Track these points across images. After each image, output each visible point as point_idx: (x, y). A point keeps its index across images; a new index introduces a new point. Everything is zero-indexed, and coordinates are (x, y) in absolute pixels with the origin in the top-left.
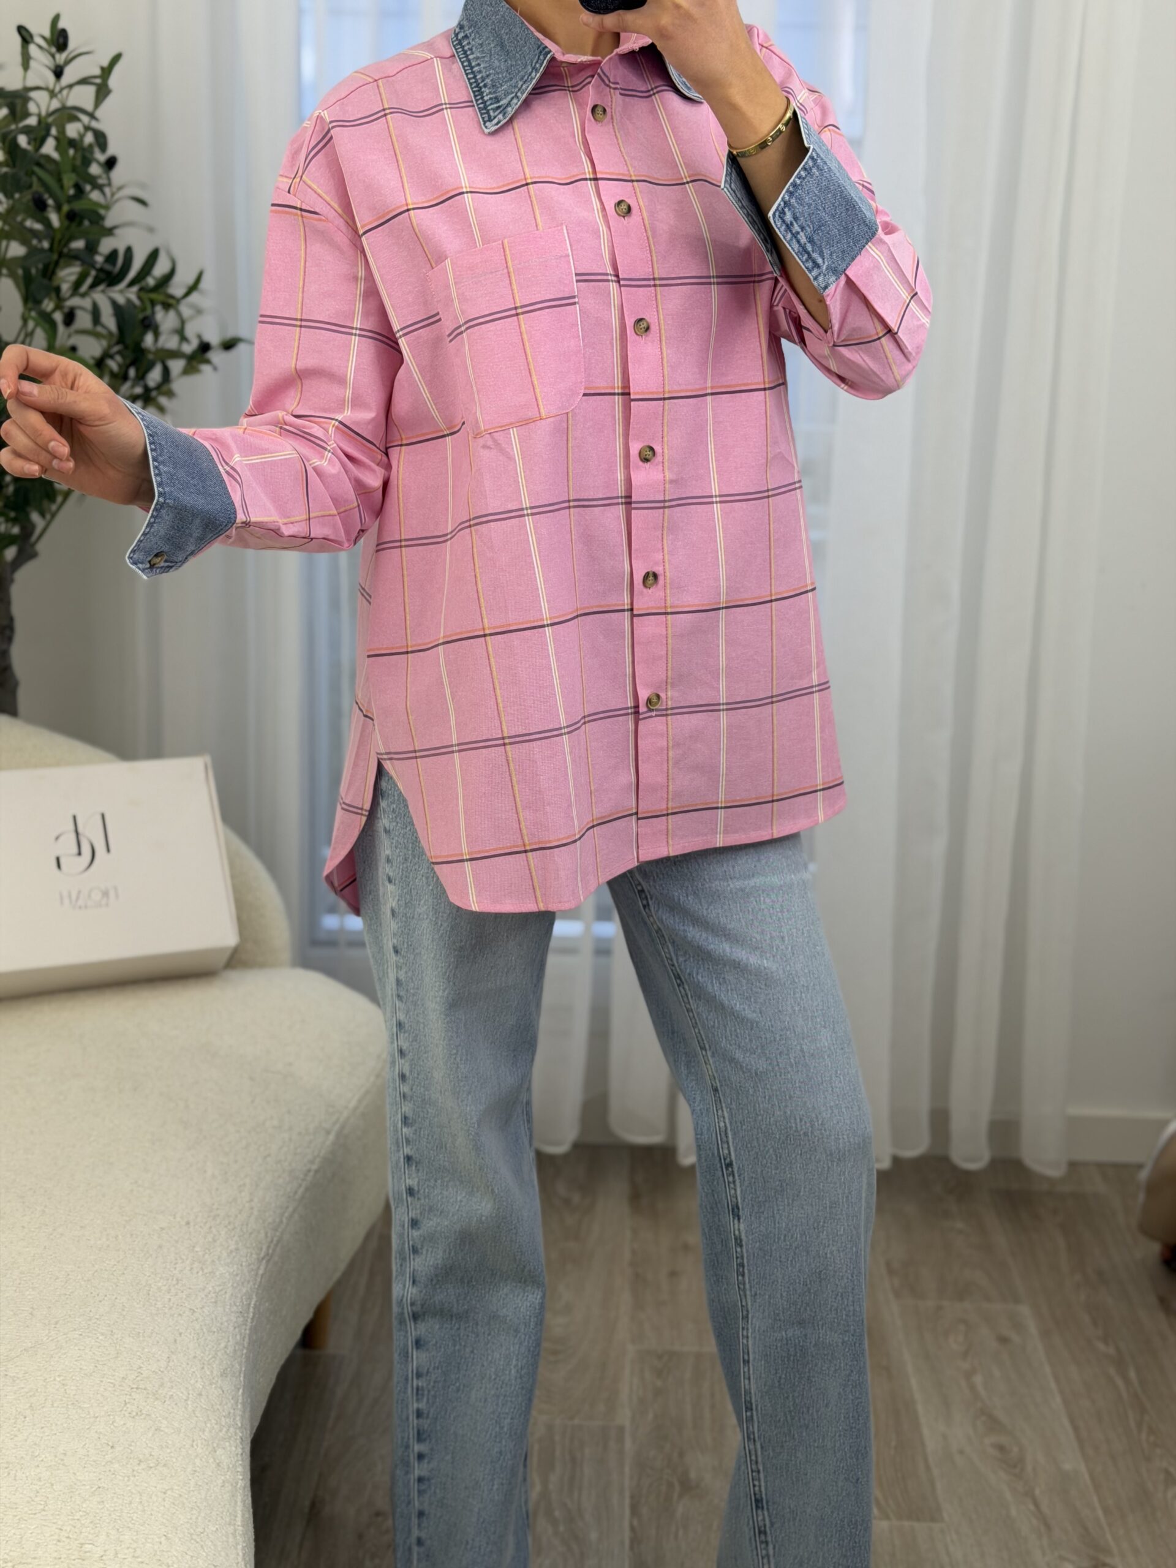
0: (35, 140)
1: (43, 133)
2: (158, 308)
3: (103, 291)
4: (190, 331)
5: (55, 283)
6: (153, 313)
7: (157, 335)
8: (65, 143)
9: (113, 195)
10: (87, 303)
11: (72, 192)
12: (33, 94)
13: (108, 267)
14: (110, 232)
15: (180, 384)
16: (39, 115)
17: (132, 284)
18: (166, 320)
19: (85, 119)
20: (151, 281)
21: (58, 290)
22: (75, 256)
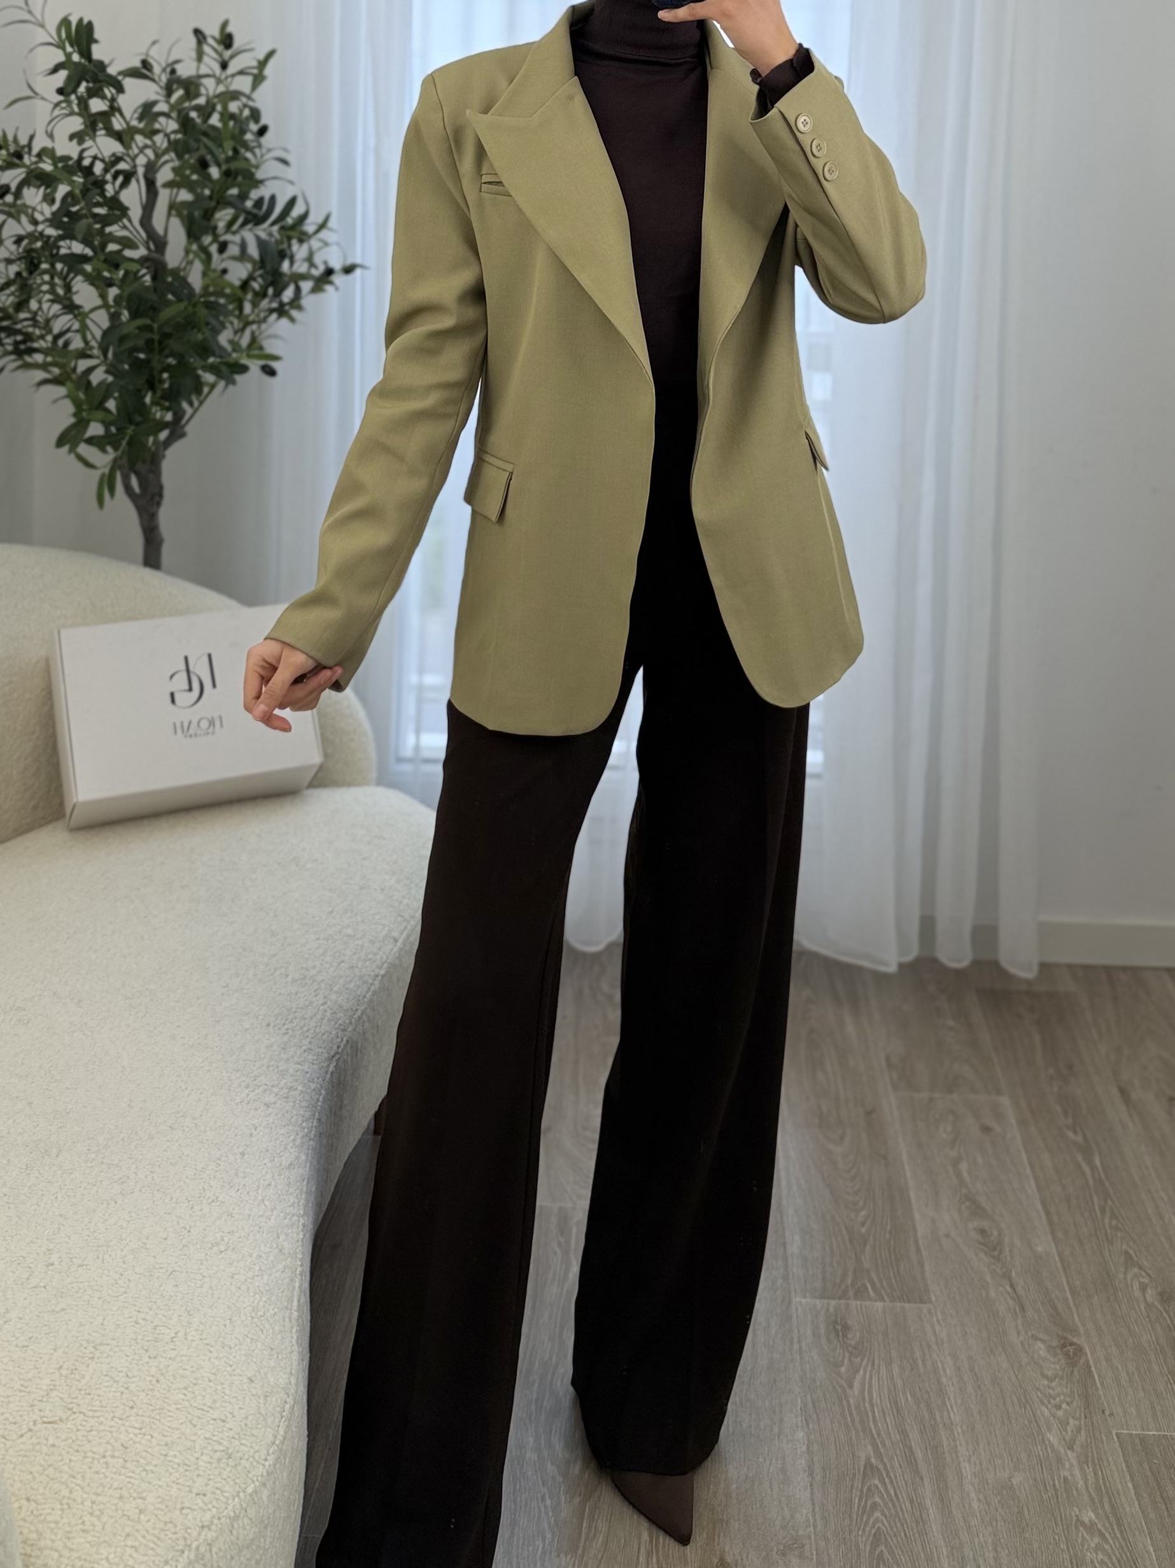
0: (203, 115)
1: (209, 110)
2: (294, 242)
3: (250, 230)
4: (318, 259)
5: (212, 223)
6: (290, 246)
7: (292, 263)
8: (227, 116)
9: (262, 156)
10: (237, 238)
11: (230, 153)
12: (205, 81)
13: (255, 211)
14: (258, 183)
15: (307, 301)
16: (208, 96)
17: (274, 223)
18: (300, 251)
19: (244, 100)
20: (289, 221)
21: (215, 228)
22: (229, 204)
